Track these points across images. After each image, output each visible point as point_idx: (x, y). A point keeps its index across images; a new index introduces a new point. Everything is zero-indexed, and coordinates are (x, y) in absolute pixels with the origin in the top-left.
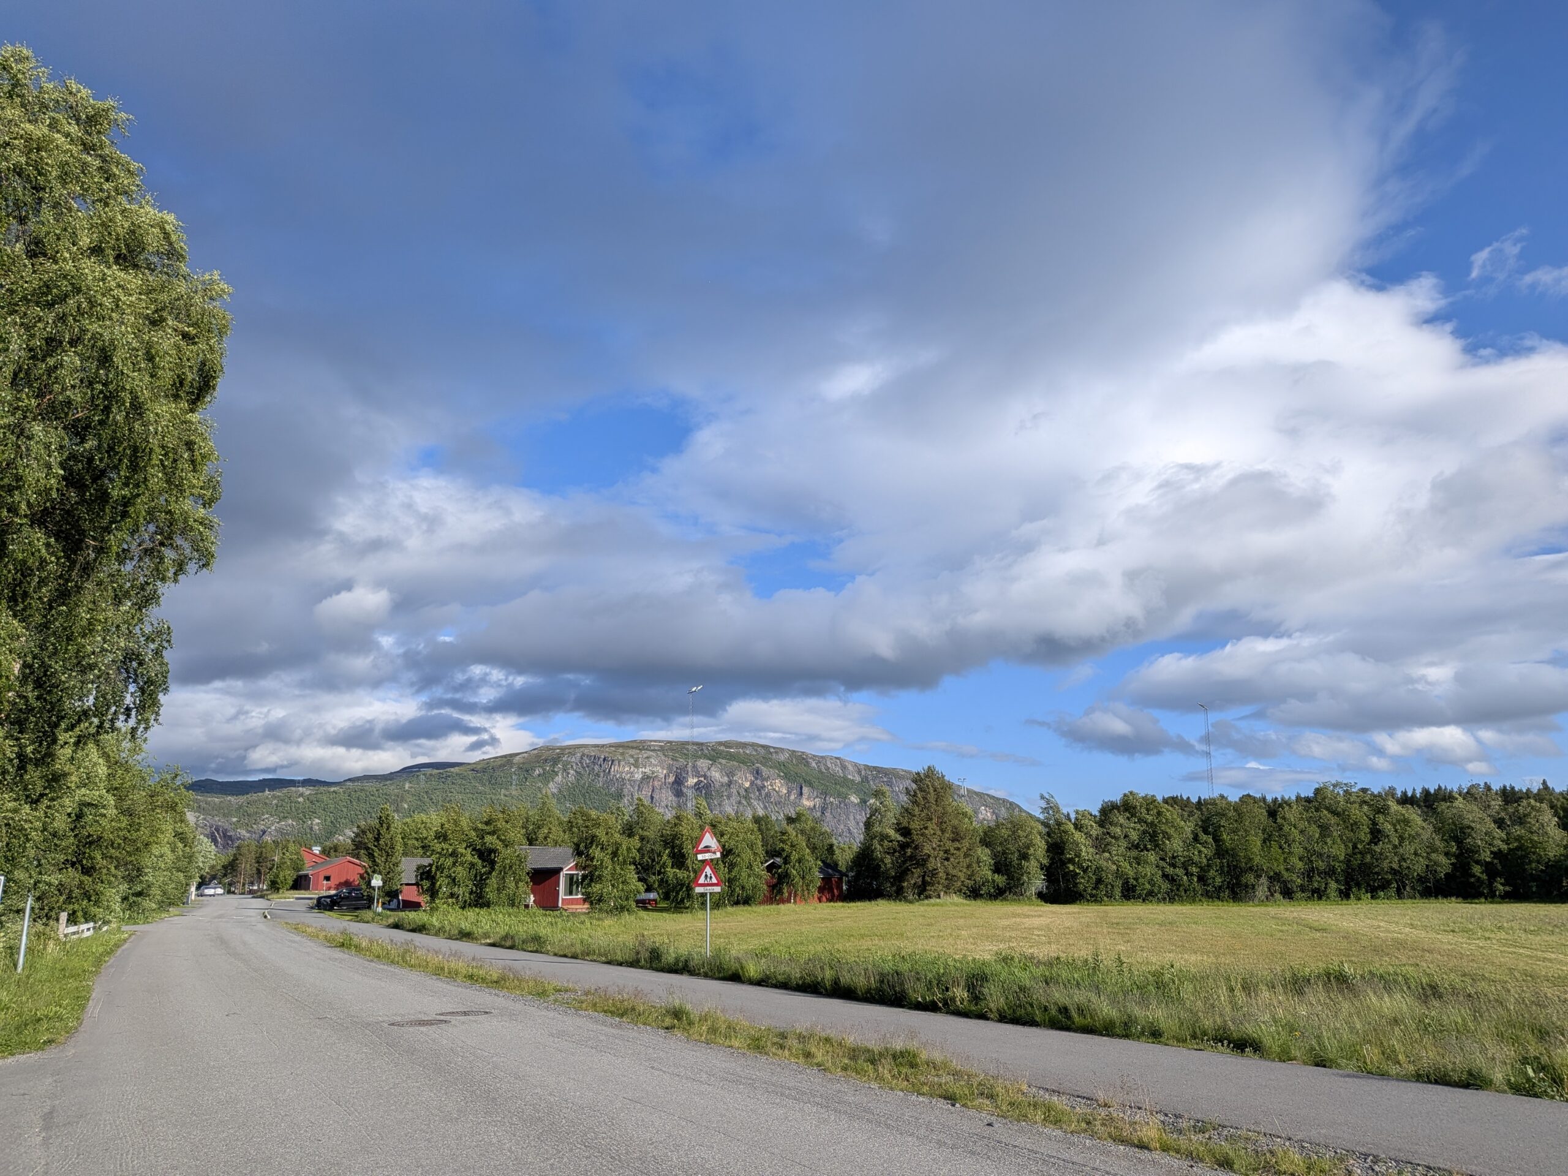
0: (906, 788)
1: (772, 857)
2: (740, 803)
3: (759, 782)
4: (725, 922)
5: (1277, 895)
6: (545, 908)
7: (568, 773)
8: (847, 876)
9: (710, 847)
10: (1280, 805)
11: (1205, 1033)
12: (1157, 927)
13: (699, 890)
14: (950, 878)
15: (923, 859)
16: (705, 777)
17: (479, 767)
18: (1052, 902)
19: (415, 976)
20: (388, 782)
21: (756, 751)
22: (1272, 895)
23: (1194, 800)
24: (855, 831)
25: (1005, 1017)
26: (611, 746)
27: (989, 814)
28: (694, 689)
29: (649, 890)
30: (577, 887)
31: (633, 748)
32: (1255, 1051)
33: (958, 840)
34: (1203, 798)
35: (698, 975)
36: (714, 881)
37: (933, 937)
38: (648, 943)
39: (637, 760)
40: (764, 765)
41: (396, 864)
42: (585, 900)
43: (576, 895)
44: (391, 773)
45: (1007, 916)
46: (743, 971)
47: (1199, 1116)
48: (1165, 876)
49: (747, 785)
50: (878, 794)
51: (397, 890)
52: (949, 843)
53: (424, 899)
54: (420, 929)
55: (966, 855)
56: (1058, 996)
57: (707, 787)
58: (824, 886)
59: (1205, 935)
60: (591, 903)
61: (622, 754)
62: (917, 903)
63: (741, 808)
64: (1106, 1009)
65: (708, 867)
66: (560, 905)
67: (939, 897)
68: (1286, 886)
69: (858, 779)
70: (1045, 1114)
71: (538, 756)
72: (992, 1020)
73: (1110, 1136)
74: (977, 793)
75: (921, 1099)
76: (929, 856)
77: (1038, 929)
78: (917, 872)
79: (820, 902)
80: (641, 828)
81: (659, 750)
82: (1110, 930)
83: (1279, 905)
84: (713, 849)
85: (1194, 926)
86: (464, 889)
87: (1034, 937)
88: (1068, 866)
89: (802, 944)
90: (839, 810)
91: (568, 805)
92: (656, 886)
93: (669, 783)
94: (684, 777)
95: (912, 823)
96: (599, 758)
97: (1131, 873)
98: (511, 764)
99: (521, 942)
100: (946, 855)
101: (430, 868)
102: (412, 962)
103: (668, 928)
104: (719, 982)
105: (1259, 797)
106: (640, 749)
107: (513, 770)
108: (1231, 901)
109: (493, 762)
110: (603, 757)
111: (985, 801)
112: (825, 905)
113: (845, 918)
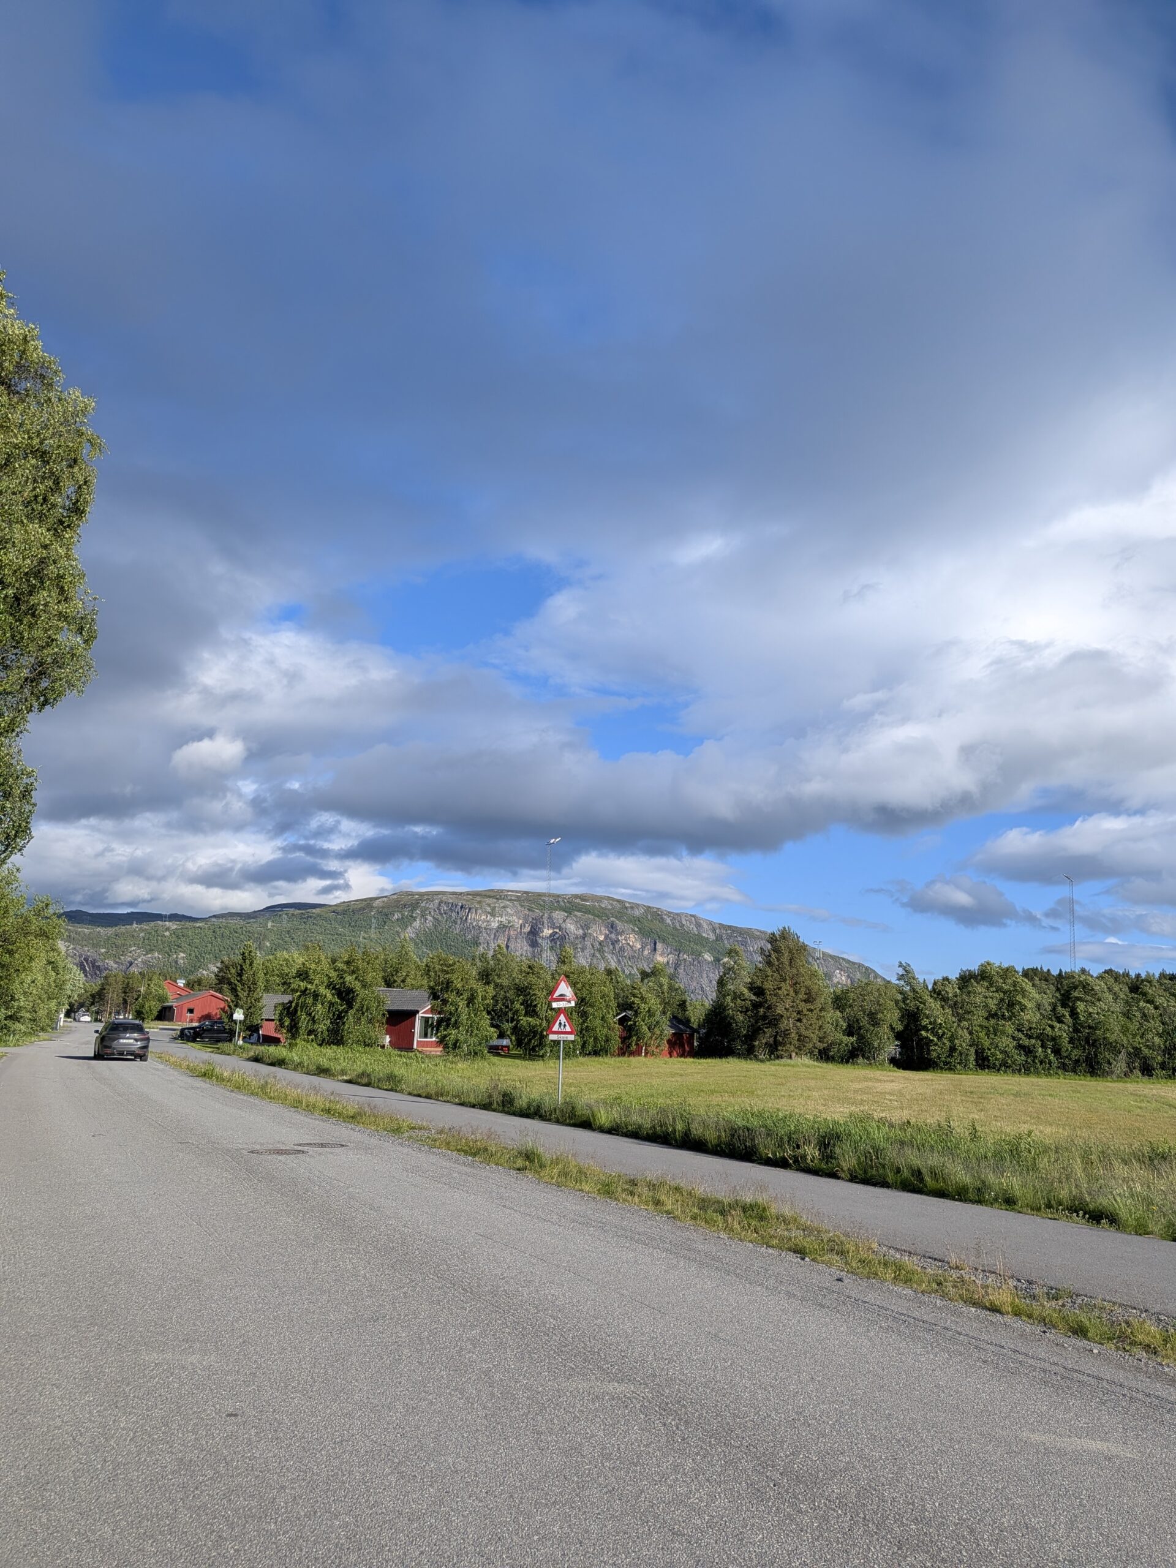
0: (761, 948)
1: (625, 1010)
2: (593, 955)
3: (613, 936)
4: (576, 1072)
5: (1137, 1072)
6: (400, 1049)
7: (426, 919)
8: (698, 1033)
9: (565, 995)
10: (1143, 981)
11: (1060, 1203)
12: (1012, 1097)
13: (552, 1037)
14: (802, 1039)
15: (775, 1019)
16: (560, 928)
17: (339, 909)
18: (905, 1068)
19: (274, 1108)
20: (252, 920)
21: (612, 905)
22: (1131, 1071)
23: (1055, 972)
24: (708, 989)
25: (856, 1177)
26: (468, 894)
27: (843, 978)
28: (552, 841)
29: (501, 1036)
30: (433, 1029)
31: (490, 897)
32: (1111, 1224)
33: (810, 1002)
34: (1064, 971)
35: (550, 1120)
36: (568, 1029)
37: (784, 1096)
38: (503, 1087)
39: (494, 909)
40: (619, 919)
41: (258, 1000)
42: (440, 1043)
43: (431, 1037)
44: (255, 912)
45: (858, 1080)
46: (595, 1120)
47: (1052, 1284)
48: (1020, 1047)
49: (602, 938)
50: (731, 953)
51: (258, 1025)
52: (802, 1004)
53: (282, 1035)
54: (280, 1063)
55: (818, 1017)
56: (913, 1158)
57: (562, 939)
58: (675, 1041)
59: (1061, 1108)
60: (446, 1047)
61: (479, 902)
62: (768, 1063)
63: (595, 960)
64: (960, 1175)
65: (562, 1015)
66: (415, 1046)
67: (791, 1058)
68: (1145, 1063)
69: (712, 937)
70: (895, 1272)
71: (398, 901)
72: (843, 1179)
73: (961, 1297)
74: (831, 956)
75: (770, 1251)
76: (782, 1016)
77: (890, 1094)
78: (769, 1031)
79: (671, 1056)
80: (499, 976)
81: (515, 900)
82: (963, 1098)
83: (1137, 1082)
84: (568, 998)
85: (1049, 1098)
86: (323, 1026)
87: (886, 1101)
88: (923, 1032)
89: (652, 1096)
90: (692, 967)
91: (425, 950)
92: (509, 1033)
93: (525, 933)
94: (539, 928)
95: (765, 983)
96: (456, 906)
97: (986, 1043)
98: (371, 908)
99: (377, 1081)
100: (798, 1016)
101: (291, 1006)
102: (272, 1094)
103: (520, 1074)
104: (569, 1128)
105: (1121, 973)
106: (497, 899)
107: (372, 913)
108: (1089, 1075)
109: (354, 904)
110: (460, 904)
111: (840, 965)
112: (676, 1059)
113: (696, 1073)
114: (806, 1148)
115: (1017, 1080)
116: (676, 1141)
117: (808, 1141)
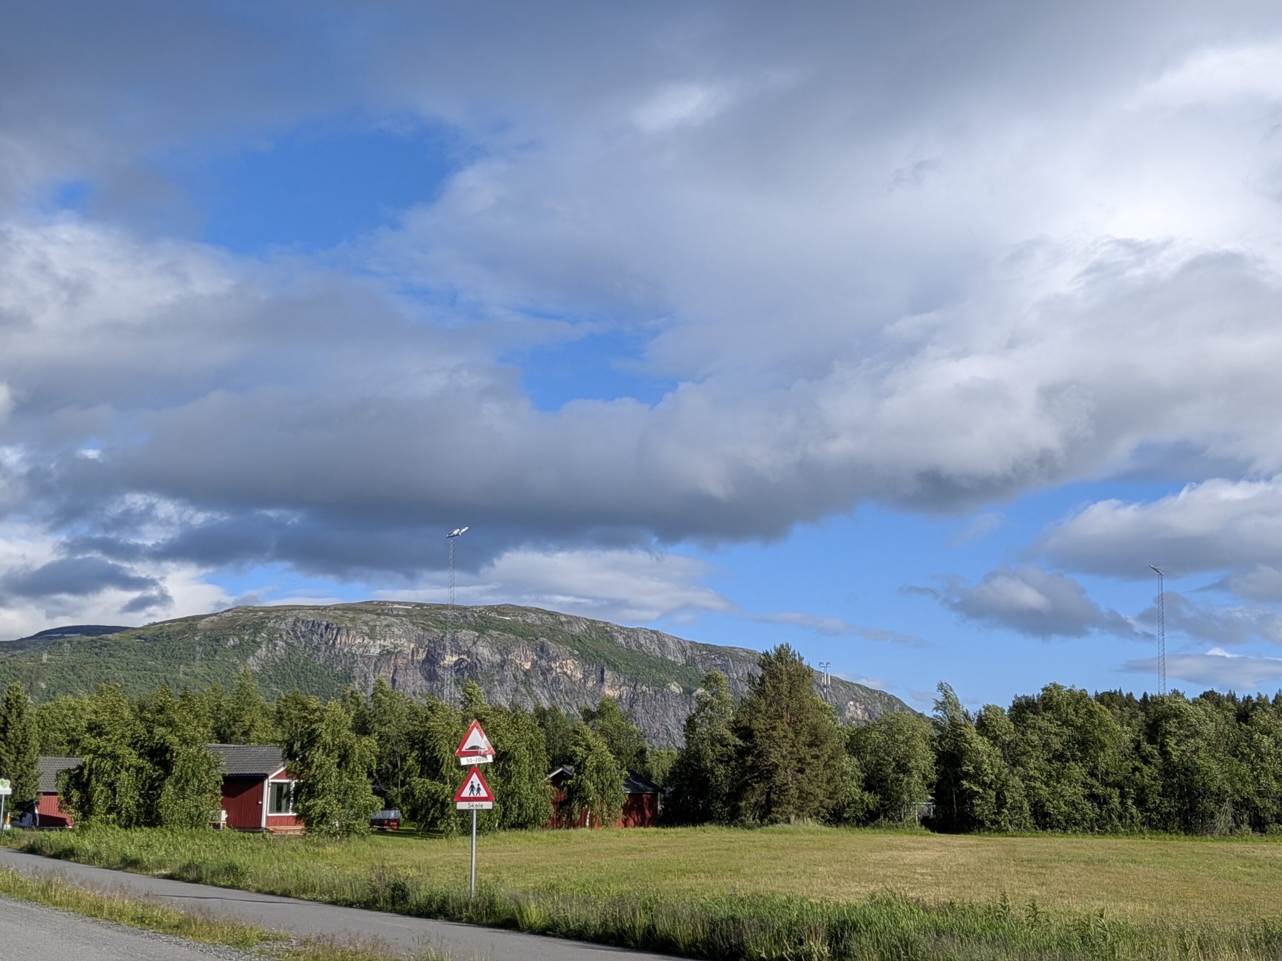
0: (750, 675)
1: (561, 765)
2: (516, 690)
3: (544, 663)
4: (494, 851)
5: (1245, 827)
6: (242, 829)
7: (276, 645)
8: (663, 792)
9: (478, 747)
10: (1254, 705)
12: (1082, 865)
13: (461, 806)
14: (805, 796)
15: (768, 771)
16: (469, 653)
17: (148, 634)
18: (941, 831)
19: (60, 918)
20: (18, 652)
21: (541, 619)
22: (1238, 827)
23: (1138, 697)
24: (676, 731)
26: (336, 608)
27: (859, 712)
28: (456, 532)
29: (389, 806)
30: (288, 801)
31: (367, 612)
33: (816, 746)
34: (1149, 695)
35: (459, 920)
36: (484, 793)
37: (780, 874)
38: (390, 878)
39: (373, 629)
40: (551, 639)
41: (31, 765)
42: (298, 819)
43: (287, 811)
44: (22, 640)
45: (880, 848)
46: (522, 917)
48: (1092, 797)
49: (528, 666)
50: (709, 681)
51: (32, 801)
52: (805, 749)
53: (71, 815)
54: (66, 854)
55: (827, 766)
56: (955, 952)
57: (471, 668)
58: (632, 805)
59: (1146, 877)
60: (309, 824)
61: (352, 620)
62: (759, 830)
63: (519, 697)
65: (475, 775)
66: (264, 824)
67: (788, 821)
68: (1256, 815)
69: (681, 661)
71: (232, 620)
74: (843, 683)
76: (777, 766)
77: (922, 865)
78: (760, 787)
79: (626, 826)
80: (380, 722)
81: (404, 616)
82: (1019, 869)
83: (1246, 840)
84: (482, 751)
85: (1132, 866)
86: (129, 800)
87: (916, 876)
88: (964, 782)
89: (601, 881)
90: (654, 702)
91: (275, 689)
92: (399, 800)
93: (418, 662)
94: (439, 654)
95: (754, 721)
96: (319, 625)
97: (1044, 792)
98: (195, 631)
99: (210, 874)
100: (800, 765)
101: (81, 772)
102: (58, 898)
103: (415, 858)
104: (487, 929)
105: (1226, 695)
106: (377, 614)
107: (197, 639)
108: (1183, 833)
109: (169, 626)
110: (325, 623)
111: (855, 694)
112: (632, 829)
113: (659, 847)
114: (812, 943)
115: (1090, 842)
116: (636, 942)
117: (814, 934)
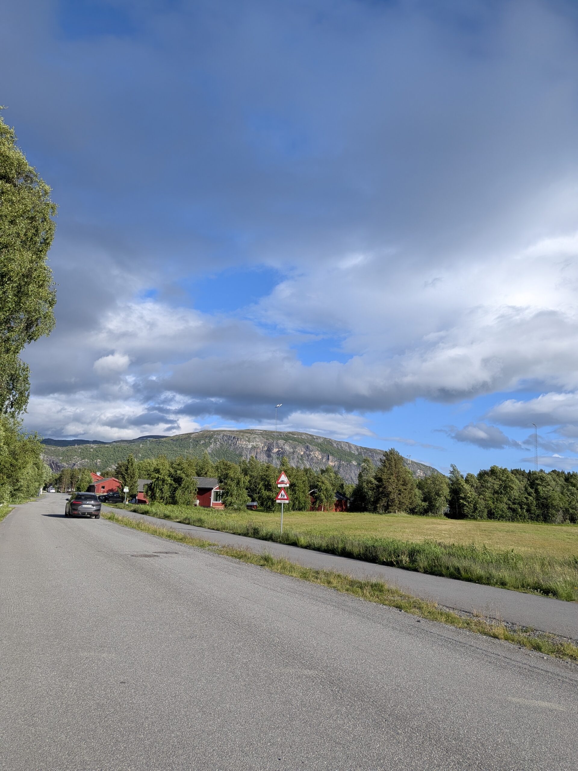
0: (381, 459)
1: (313, 489)
2: (298, 462)
3: (308, 452)
4: (289, 518)
5: (568, 521)
6: (204, 506)
8: (350, 500)
9: (284, 481)
10: (571, 476)
11: (528, 585)
12: (505, 533)
13: (278, 501)
14: (401, 503)
15: (388, 494)
16: (282, 448)
17: (175, 438)
18: (452, 518)
19: (143, 534)
20: (132, 444)
21: (307, 437)
22: (565, 521)
23: (527, 471)
24: (354, 478)
25: (427, 571)
26: (237, 431)
27: (422, 474)
28: (278, 406)
29: (253, 500)
30: (220, 497)
31: (247, 433)
32: (554, 595)
33: (405, 485)
34: (531, 471)
35: (277, 542)
36: (286, 497)
37: (392, 531)
38: (254, 525)
39: (249, 439)
40: (310, 444)
41: (135, 482)
42: (223, 504)
43: (219, 501)
44: (134, 440)
45: (429, 523)
46: (299, 542)
47: (524, 625)
48: (509, 508)
49: (302, 453)
50: (366, 461)
51: (135, 494)
52: (401, 486)
53: (147, 500)
54: (146, 513)
55: (410, 493)
56: (456, 562)
57: (283, 453)
58: (338, 504)
59: (529, 538)
60: (225, 506)
61: (242, 435)
62: (384, 515)
63: (299, 464)
64: (479, 571)
65: (283, 491)
66: (211, 505)
67: (395, 513)
68: (572, 516)
69: (357, 453)
70: (446, 618)
71: (202, 435)
72: (420, 572)
73: (479, 630)
74: (415, 463)
75: (384, 607)
76: (391, 492)
77: (444, 530)
78: (385, 500)
79: (336, 511)
80: (251, 471)
81: (260, 435)
82: (481, 533)
83: (568, 526)
84: (285, 482)
85: (524, 534)
86: (167, 494)
87: (442, 534)
88: (461, 500)
89: (327, 530)
90: (347, 468)
91: (216, 459)
92: (257, 499)
93: (264, 451)
94: (271, 448)
95: (383, 476)
96: (231, 437)
97: (493, 506)
98: (190, 438)
99: (193, 522)
100: (399, 492)
101: (152, 485)
102: (142, 528)
103: (262, 519)
104: (286, 546)
105: (561, 472)
106: (251, 434)
107: (191, 441)
108: (544, 522)
109: (182, 436)
110: (233, 436)
111: (420, 467)
112: (338, 513)
113: (348, 520)
114: (402, 557)
115: (508, 524)
116: (339, 553)
117: (403, 553)
